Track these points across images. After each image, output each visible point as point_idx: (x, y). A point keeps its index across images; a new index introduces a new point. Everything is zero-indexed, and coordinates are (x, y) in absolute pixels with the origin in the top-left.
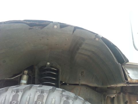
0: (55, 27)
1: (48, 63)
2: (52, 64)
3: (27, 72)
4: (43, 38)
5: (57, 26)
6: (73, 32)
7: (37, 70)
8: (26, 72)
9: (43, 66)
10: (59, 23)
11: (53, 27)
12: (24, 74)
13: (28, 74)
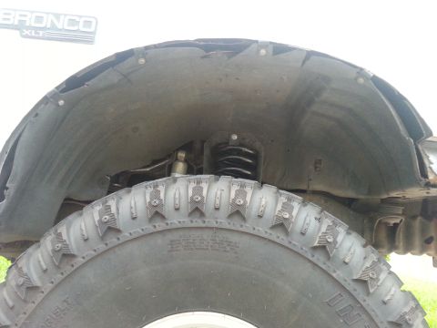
0: (263, 52)
1: (235, 137)
2: (243, 139)
3: (184, 155)
4: (227, 76)
5: (267, 51)
6: (304, 62)
7: (207, 152)
8: (182, 155)
9: (220, 144)
10: (271, 43)
11: (258, 51)
12: (177, 159)
13: (186, 161)
